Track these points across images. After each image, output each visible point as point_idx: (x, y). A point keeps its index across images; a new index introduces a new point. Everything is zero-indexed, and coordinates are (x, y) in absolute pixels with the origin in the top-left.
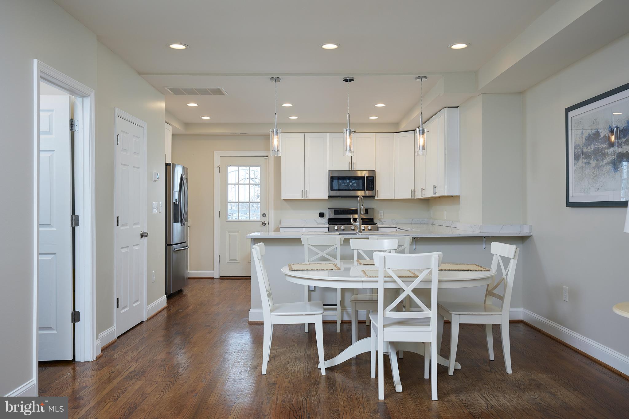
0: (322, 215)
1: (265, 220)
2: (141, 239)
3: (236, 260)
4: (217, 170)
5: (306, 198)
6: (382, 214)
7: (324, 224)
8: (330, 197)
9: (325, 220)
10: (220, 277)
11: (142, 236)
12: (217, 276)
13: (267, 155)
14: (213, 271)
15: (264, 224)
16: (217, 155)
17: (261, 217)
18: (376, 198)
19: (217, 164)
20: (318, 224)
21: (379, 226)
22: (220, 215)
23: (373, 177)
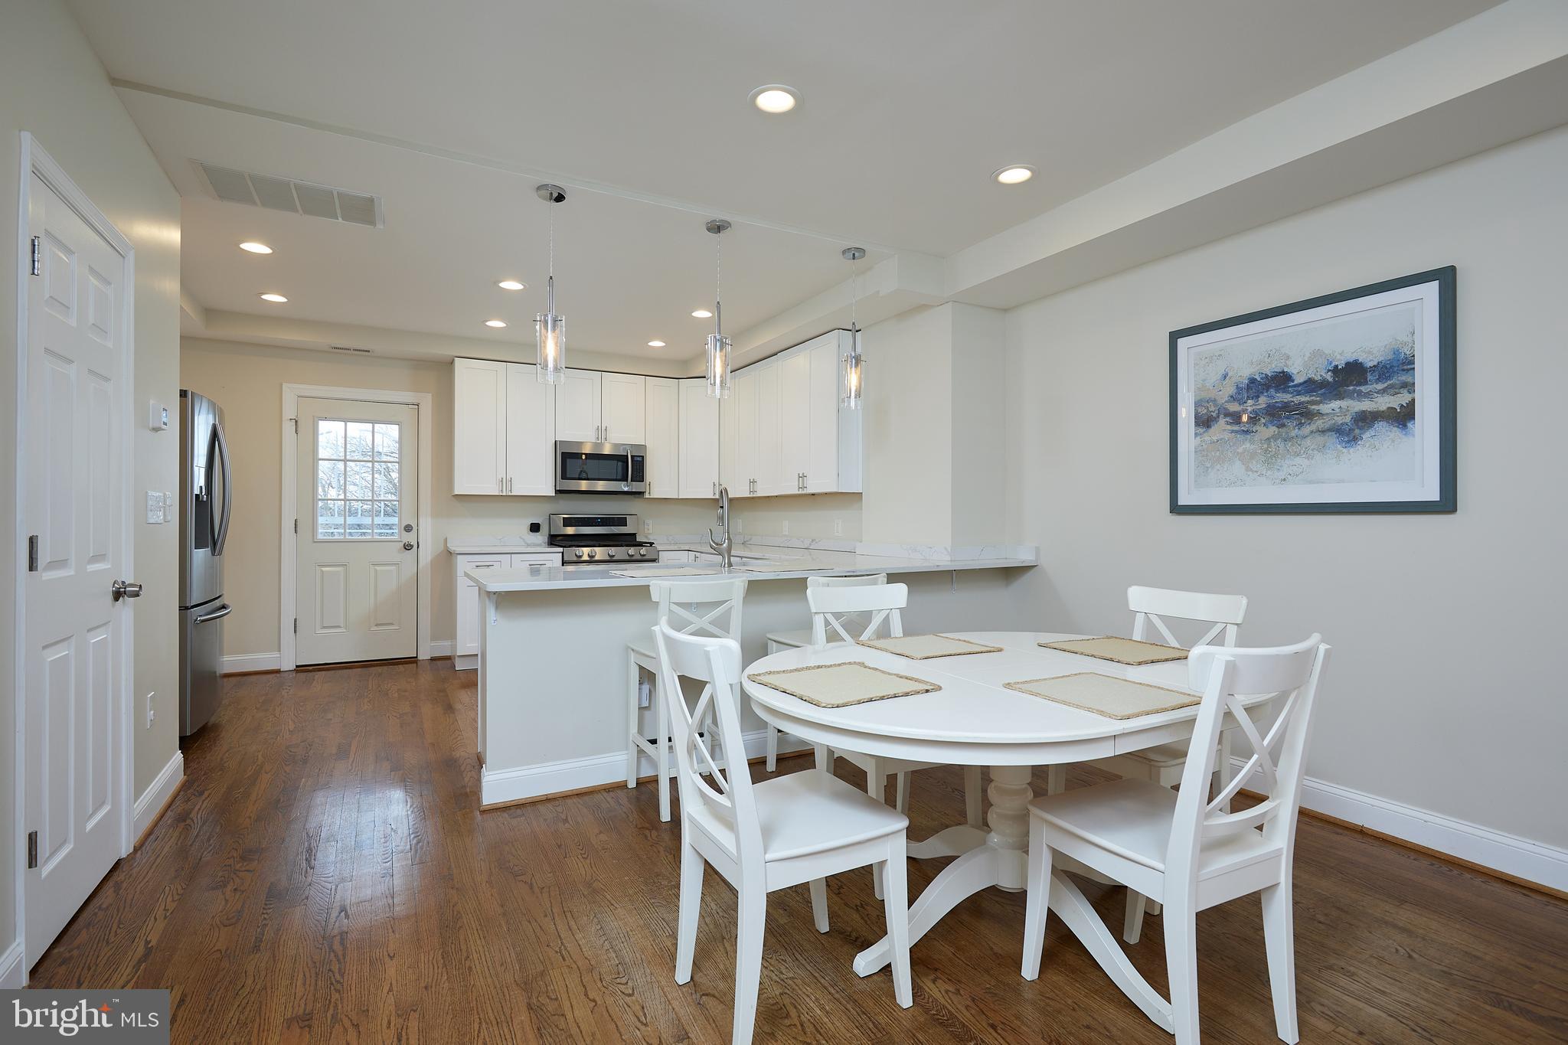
0: (535, 528)
1: (410, 538)
2: (113, 606)
3: (339, 627)
4: (288, 428)
5: (510, 494)
6: (651, 527)
7: (540, 545)
8: (558, 492)
9: (541, 538)
10: (297, 666)
11: (118, 595)
12: (288, 665)
13: (415, 402)
14: (278, 655)
15: (408, 547)
16: (290, 393)
17: (400, 532)
18: (647, 496)
19: (289, 412)
20: (528, 545)
21: (659, 548)
22: (298, 529)
23: (643, 457)
